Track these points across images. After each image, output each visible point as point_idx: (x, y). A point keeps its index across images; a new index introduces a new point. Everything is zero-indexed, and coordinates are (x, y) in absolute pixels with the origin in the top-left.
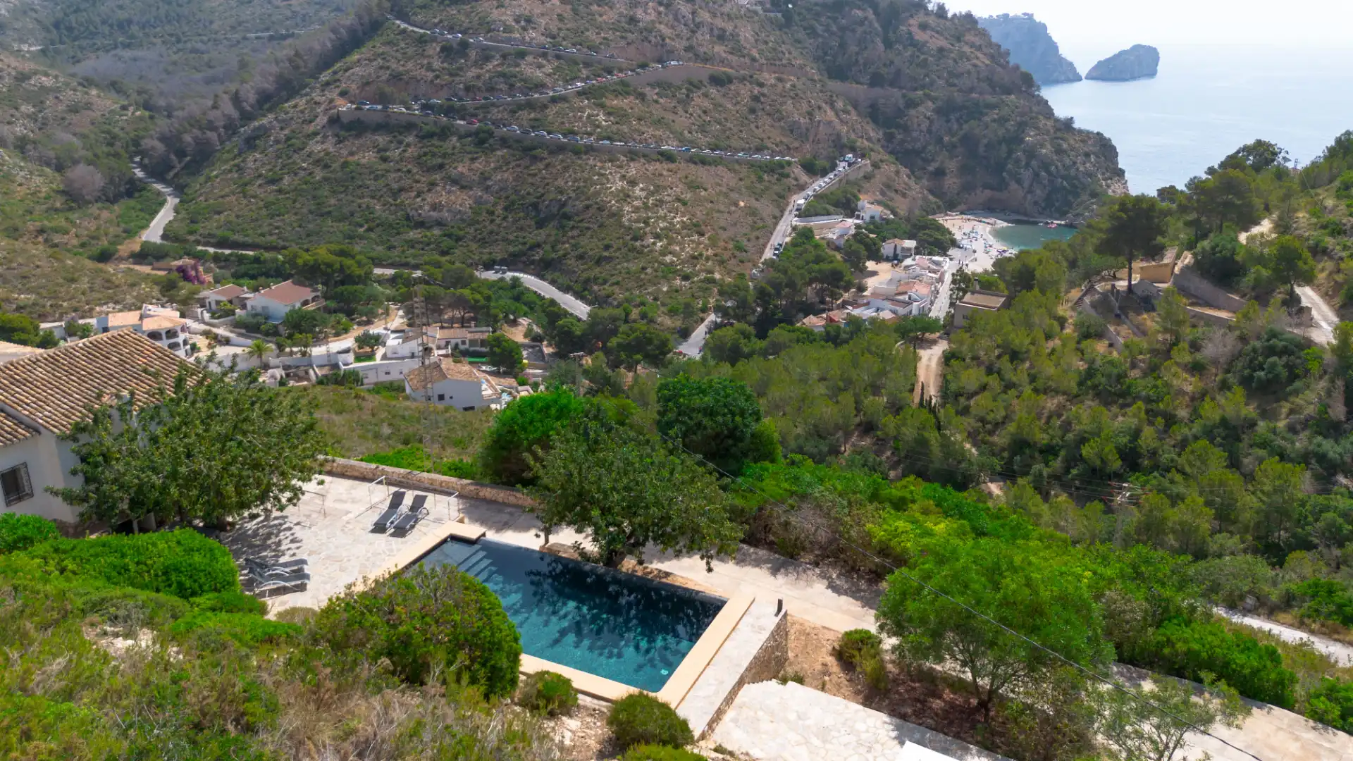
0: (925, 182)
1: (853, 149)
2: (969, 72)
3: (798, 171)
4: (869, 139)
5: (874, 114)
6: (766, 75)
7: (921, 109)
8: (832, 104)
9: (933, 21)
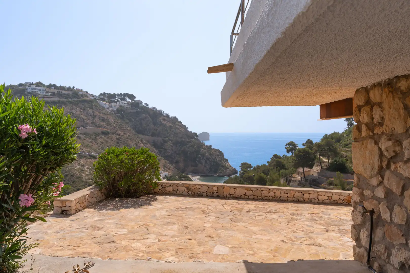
0: (174, 165)
2: (180, 133)
4: (155, 152)
5: (155, 145)
6: (120, 132)
7: (168, 143)
8: (142, 141)
9: (166, 118)
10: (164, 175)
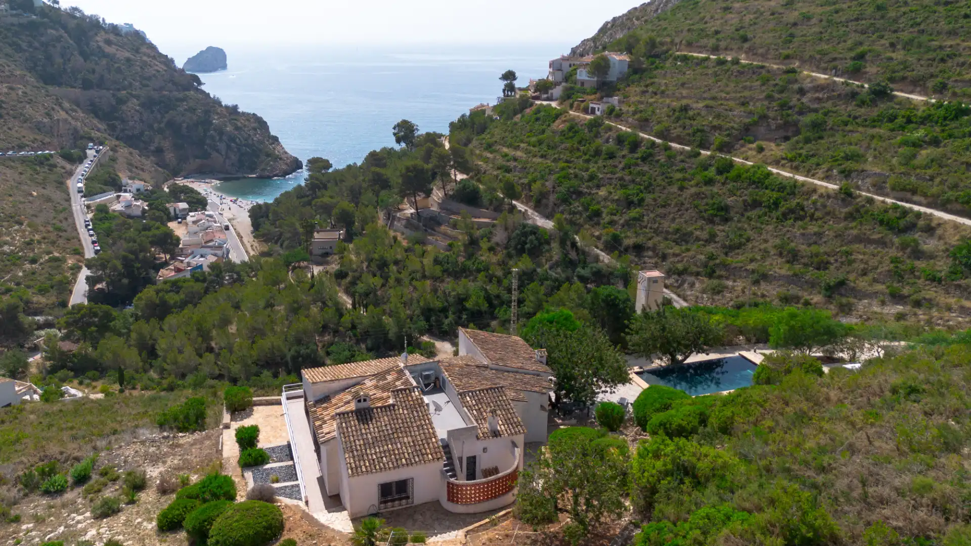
0: (152, 158)
1: (91, 139)
2: (154, 75)
3: (61, 162)
4: (99, 130)
5: (94, 110)
7: (130, 104)
8: (60, 105)
9: (112, 37)
10: (134, 190)
